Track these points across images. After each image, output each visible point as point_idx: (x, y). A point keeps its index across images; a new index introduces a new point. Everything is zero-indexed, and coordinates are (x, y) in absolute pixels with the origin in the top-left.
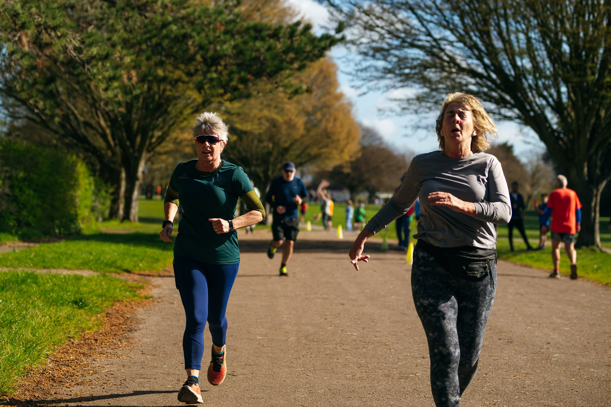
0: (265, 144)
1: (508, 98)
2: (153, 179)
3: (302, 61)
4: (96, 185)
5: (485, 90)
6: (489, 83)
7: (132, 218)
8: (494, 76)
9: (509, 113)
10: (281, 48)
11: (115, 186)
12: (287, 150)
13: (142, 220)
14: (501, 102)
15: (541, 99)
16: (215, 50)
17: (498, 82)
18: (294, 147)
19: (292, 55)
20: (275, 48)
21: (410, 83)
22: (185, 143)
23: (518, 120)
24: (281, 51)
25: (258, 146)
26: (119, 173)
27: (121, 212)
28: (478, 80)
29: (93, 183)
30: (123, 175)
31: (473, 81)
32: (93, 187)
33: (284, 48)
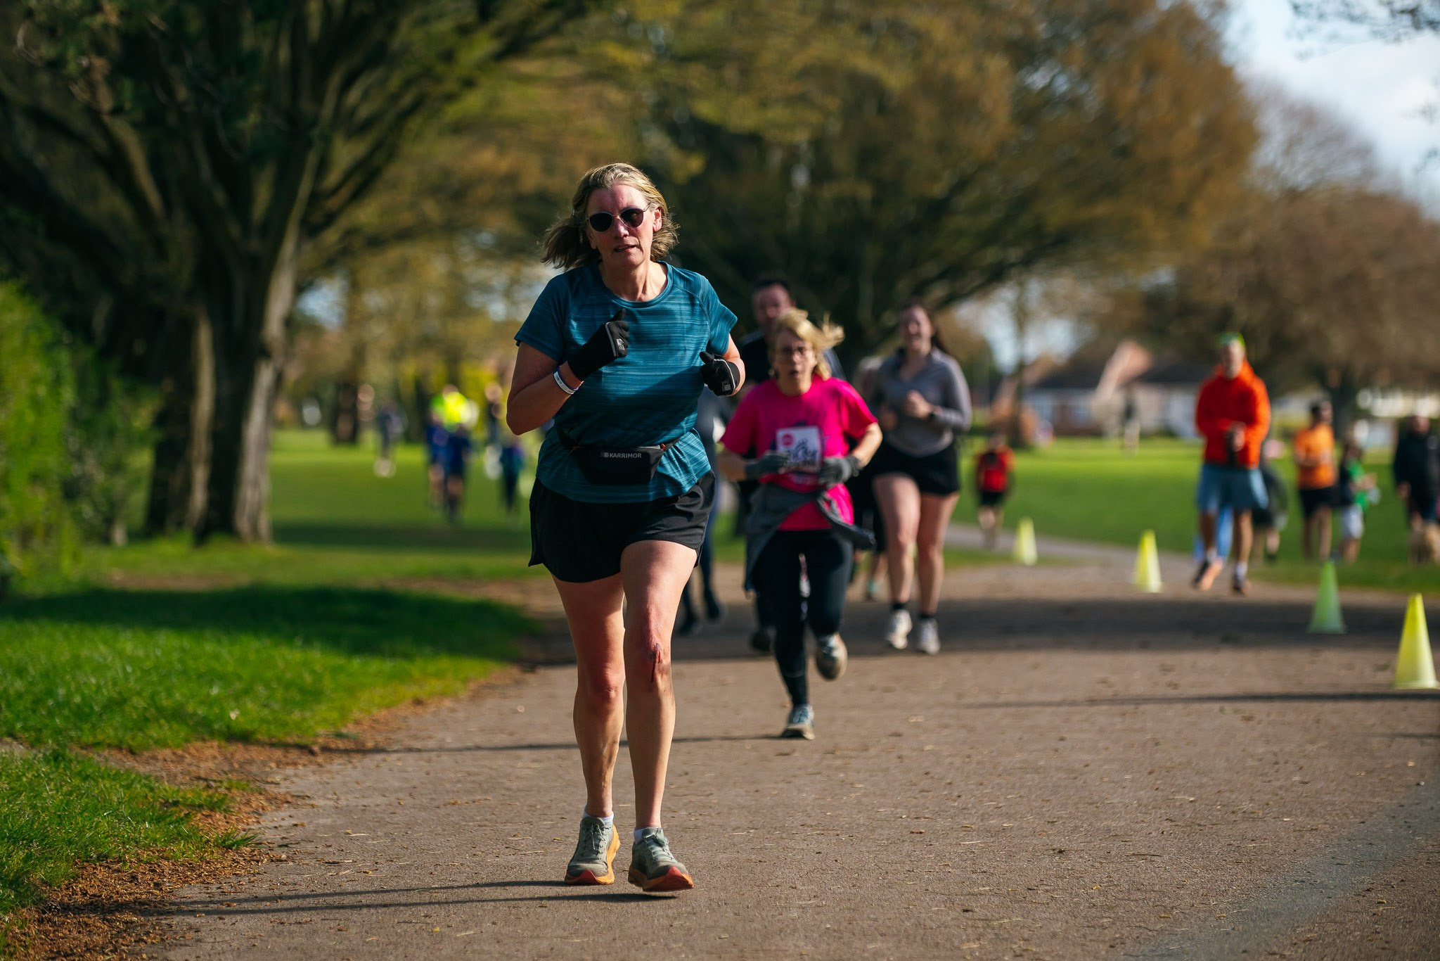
2: (359, 354)
4: (81, 385)
7: (243, 524)
11: (168, 385)
13: (287, 534)
22: (483, 192)
25: (810, 200)
26: (187, 330)
27: (199, 498)
29: (69, 375)
30: (204, 338)
32: (68, 395)
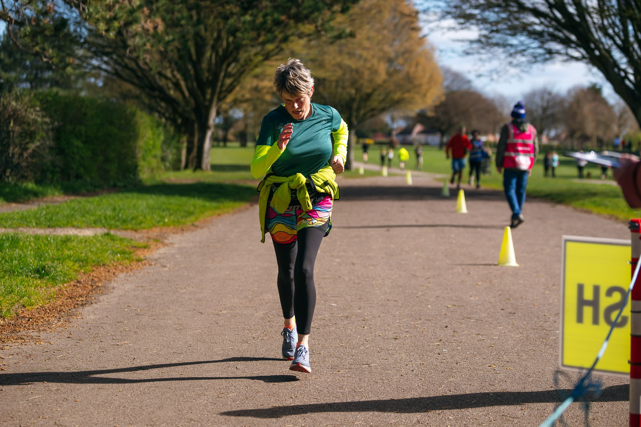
1: (573, 38)
5: (551, 30)
6: (554, 23)
7: (204, 166)
8: (559, 15)
9: (576, 54)
14: (566, 42)
15: (607, 38)
17: (563, 21)
21: (468, 25)
22: (265, 90)
23: (585, 61)
28: (543, 20)
31: (537, 21)
32: (162, 138)
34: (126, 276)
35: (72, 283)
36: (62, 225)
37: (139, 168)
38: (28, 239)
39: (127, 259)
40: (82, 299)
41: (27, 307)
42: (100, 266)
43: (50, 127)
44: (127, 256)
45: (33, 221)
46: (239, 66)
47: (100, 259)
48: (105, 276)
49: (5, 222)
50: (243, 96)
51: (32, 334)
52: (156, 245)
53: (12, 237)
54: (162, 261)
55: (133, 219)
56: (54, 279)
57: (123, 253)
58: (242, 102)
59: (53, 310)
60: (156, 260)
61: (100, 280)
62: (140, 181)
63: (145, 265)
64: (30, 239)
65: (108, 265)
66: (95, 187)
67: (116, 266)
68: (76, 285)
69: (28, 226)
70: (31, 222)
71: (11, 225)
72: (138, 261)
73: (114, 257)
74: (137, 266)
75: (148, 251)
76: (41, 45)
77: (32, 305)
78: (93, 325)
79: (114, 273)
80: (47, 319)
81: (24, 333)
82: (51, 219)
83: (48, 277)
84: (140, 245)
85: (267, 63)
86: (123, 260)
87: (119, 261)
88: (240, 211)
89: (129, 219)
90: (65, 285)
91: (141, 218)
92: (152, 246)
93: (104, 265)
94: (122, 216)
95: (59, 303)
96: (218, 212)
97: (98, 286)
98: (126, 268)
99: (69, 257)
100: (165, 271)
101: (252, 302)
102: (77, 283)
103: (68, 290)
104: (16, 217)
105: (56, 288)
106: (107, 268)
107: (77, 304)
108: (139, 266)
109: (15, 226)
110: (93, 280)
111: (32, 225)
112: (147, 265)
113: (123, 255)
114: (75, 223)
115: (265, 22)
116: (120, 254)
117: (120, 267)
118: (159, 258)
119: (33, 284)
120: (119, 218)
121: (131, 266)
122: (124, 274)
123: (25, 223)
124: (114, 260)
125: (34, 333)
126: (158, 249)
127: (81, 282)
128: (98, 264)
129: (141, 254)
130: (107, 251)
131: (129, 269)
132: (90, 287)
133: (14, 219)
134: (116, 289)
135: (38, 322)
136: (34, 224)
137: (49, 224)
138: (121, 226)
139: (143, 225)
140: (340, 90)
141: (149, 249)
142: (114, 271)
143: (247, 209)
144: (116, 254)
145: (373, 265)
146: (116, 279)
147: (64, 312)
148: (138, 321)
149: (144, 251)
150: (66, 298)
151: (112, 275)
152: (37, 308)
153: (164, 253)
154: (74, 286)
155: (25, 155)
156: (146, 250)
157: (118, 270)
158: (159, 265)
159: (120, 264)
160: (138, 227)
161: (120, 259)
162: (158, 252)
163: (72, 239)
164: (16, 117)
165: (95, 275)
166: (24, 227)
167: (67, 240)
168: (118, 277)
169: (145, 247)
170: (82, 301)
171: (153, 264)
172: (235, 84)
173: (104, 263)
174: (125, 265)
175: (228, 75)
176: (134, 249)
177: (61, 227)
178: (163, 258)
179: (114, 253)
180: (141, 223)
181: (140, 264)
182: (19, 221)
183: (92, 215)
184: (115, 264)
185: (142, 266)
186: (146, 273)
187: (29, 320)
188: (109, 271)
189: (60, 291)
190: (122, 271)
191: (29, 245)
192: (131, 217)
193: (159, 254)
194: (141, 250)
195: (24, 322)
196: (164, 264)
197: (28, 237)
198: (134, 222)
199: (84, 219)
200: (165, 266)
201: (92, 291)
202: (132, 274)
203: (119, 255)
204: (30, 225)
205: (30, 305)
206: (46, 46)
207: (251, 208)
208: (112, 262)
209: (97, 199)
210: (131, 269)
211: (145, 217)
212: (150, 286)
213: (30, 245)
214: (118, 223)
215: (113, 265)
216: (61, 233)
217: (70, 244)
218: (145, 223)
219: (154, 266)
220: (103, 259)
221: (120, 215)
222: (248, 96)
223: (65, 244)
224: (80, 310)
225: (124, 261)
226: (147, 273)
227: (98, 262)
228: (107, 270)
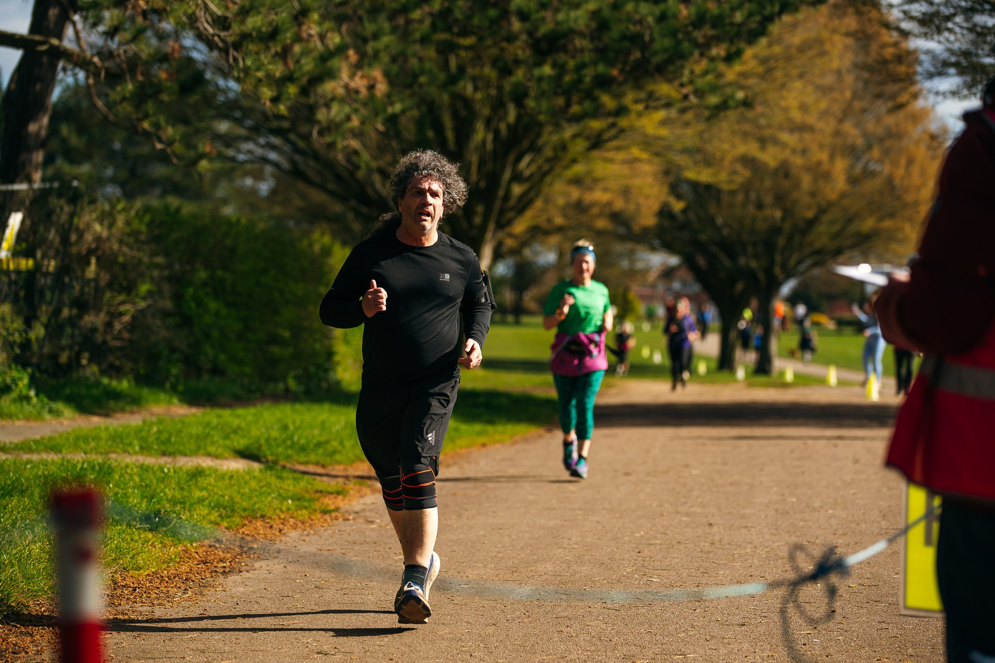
0: (768, 212)
3: (732, 42)
10: (689, 17)
12: (811, 223)
16: (557, 23)
18: (825, 218)
19: (708, 31)
20: (675, 16)
24: (687, 22)
33: (694, 18)
34: (302, 535)
35: (207, 542)
36: (188, 452)
37: (337, 358)
38: (129, 471)
39: (306, 508)
40: (225, 565)
41: (131, 572)
42: (256, 518)
43: (166, 273)
44: (306, 504)
45: (135, 442)
46: (540, 161)
47: (257, 506)
48: (265, 534)
49: (84, 442)
50: (549, 221)
51: (140, 609)
52: (359, 492)
53: (99, 464)
54: (368, 514)
55: (319, 445)
56: (174, 534)
57: (297, 498)
58: (547, 233)
59: (174, 577)
60: (357, 513)
61: (255, 540)
62: (338, 383)
63: (336, 519)
64: (132, 469)
65: (270, 518)
66: (250, 391)
67: (284, 519)
68: (214, 546)
69: (125, 451)
70: (130, 444)
71: (95, 448)
72: (325, 512)
73: (281, 503)
74: (321, 520)
75: (343, 500)
76: (153, 119)
77: (139, 568)
78: (243, 600)
79: (280, 530)
80: (165, 590)
81: (127, 607)
82: (168, 440)
83: (165, 529)
84: (330, 490)
85: (595, 154)
86: (296, 510)
87: (290, 512)
88: (526, 440)
89: (311, 446)
90: (194, 545)
91: (335, 444)
92: (351, 492)
93: (263, 516)
94: (299, 439)
95: (184, 568)
96: (483, 439)
97: (252, 548)
98: (303, 523)
99: (201, 501)
100: (372, 530)
101: (515, 574)
102: (215, 542)
103: (200, 551)
104: (104, 435)
105: (180, 549)
106: (268, 523)
107: (216, 571)
108: (326, 520)
109: (102, 451)
110: (243, 538)
111: (134, 449)
112: (341, 520)
113: (297, 503)
114: (212, 449)
115: (580, 80)
116: (293, 500)
117: (292, 521)
118: (363, 510)
119: (140, 538)
120: (293, 444)
121: (312, 520)
122: (299, 531)
123: (121, 446)
124: (281, 510)
125: (144, 608)
126: (362, 497)
127: (222, 541)
128: (252, 515)
129: (329, 502)
130: (269, 494)
131: (308, 525)
132: (237, 550)
133: (100, 439)
134: (283, 552)
135: (149, 593)
136: (137, 448)
137: (163, 448)
138: (296, 457)
139: (338, 457)
140: (751, 209)
141: (345, 496)
142: (281, 526)
143: (540, 437)
144: (285, 499)
145: (745, 527)
146: (283, 538)
147: (193, 581)
148: (317, 596)
149: (336, 498)
150: (196, 562)
151: (278, 534)
152: (148, 575)
153: (373, 503)
154: (210, 546)
155: (118, 326)
156: (340, 497)
157: (288, 526)
158: (361, 520)
159: (293, 517)
160: (328, 460)
161: (293, 508)
162: (362, 501)
163: (207, 472)
164: (100, 253)
165: (246, 532)
166: (118, 453)
167: (197, 474)
168: (288, 536)
169: (338, 493)
170: (224, 567)
171: (351, 517)
172: (532, 194)
173: (264, 513)
174: (301, 518)
175: (517, 177)
176: (319, 495)
177: (185, 455)
178: (371, 510)
179: (283, 498)
180: (334, 452)
181: (327, 517)
182: (110, 443)
183: (243, 437)
184: (282, 516)
185: (331, 520)
186: (337, 531)
187: (135, 590)
188: (271, 527)
189: (187, 553)
190: (295, 527)
191: (130, 480)
192: (315, 441)
193: (364, 504)
194: (331, 497)
195: (126, 592)
196: (370, 519)
197: (127, 466)
198: (321, 451)
199: (228, 443)
200: (372, 522)
201: (241, 555)
202: (312, 532)
203: (290, 501)
204: (130, 450)
205: (136, 569)
206: (162, 121)
207: (548, 435)
208: (278, 511)
209: (252, 410)
210: (311, 526)
211: (341, 443)
212: (342, 549)
213: (132, 479)
214: (290, 452)
215: (280, 518)
216: (187, 463)
217: (202, 482)
218: (340, 452)
219: (352, 522)
220: (262, 507)
221: (296, 438)
222: (559, 220)
223: (194, 480)
224: (221, 579)
225: (299, 512)
226: (339, 531)
227: (253, 511)
228: (268, 525)
